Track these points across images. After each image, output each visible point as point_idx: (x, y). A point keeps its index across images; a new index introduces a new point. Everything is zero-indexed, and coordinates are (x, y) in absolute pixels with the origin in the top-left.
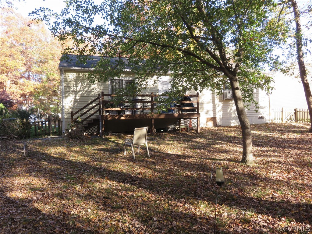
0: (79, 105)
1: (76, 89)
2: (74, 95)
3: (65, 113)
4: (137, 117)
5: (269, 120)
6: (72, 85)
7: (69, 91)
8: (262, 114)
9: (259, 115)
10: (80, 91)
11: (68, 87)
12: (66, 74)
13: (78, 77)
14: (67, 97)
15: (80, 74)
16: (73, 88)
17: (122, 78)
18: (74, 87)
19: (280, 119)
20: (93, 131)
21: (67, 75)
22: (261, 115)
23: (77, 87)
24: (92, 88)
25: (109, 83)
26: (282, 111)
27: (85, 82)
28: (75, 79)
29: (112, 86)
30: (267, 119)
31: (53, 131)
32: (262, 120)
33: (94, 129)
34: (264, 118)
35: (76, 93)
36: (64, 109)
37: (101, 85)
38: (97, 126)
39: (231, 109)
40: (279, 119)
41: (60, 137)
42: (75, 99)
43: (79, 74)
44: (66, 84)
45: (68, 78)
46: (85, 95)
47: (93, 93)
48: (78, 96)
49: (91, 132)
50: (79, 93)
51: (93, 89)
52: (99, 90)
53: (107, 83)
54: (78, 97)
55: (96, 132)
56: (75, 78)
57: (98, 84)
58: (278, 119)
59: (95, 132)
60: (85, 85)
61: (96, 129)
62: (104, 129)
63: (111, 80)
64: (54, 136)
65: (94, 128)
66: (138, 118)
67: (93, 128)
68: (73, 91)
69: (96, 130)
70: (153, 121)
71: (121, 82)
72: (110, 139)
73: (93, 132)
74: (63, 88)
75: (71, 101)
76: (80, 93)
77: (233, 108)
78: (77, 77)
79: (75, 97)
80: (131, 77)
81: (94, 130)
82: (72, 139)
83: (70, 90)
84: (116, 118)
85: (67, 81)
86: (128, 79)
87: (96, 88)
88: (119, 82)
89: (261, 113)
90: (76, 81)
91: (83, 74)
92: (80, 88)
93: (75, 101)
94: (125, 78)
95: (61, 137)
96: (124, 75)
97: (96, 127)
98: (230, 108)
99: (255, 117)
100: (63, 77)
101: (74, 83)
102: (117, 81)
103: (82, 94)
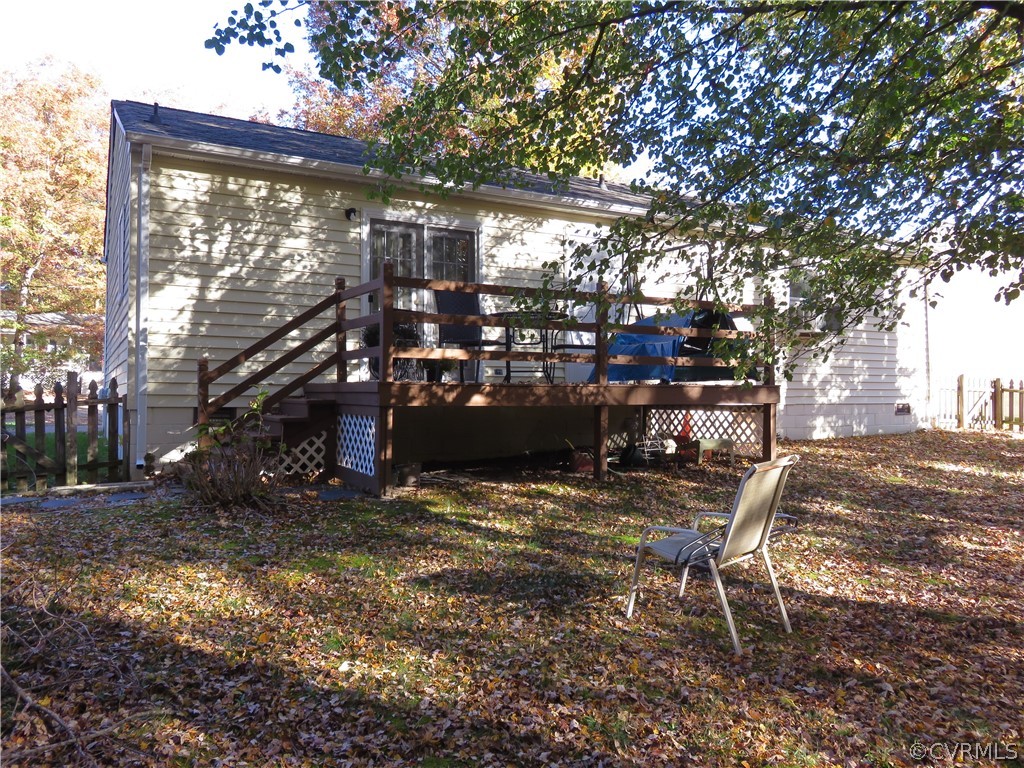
0: (217, 331)
1: (210, 252)
2: (197, 282)
3: (149, 365)
4: (540, 398)
5: (926, 421)
6: (185, 232)
7: (173, 261)
8: (905, 397)
9: (899, 401)
10: (227, 261)
11: (167, 238)
12: (158, 174)
13: (218, 195)
14: (159, 286)
15: (231, 179)
16: (192, 244)
17: (420, 215)
18: (197, 243)
19: (954, 417)
20: (304, 459)
21: (163, 181)
22: (904, 401)
23: (211, 242)
24: (282, 252)
25: (365, 236)
26: (960, 389)
27: (250, 222)
28: (203, 203)
29: (374, 252)
30: (919, 417)
31: (82, 455)
32: (906, 417)
33: (311, 451)
34: (913, 413)
35: (205, 270)
36: (144, 349)
37: (328, 241)
38: (324, 433)
39: (814, 375)
40: (951, 417)
41: (125, 490)
42: (201, 300)
43: (225, 182)
44: (159, 223)
45: (170, 194)
46: (250, 283)
47: (288, 277)
48: (215, 285)
49: (296, 467)
50: (220, 274)
51: (290, 256)
52: (315, 262)
53: (352, 235)
54: (214, 295)
55: (318, 466)
56: (205, 198)
57: (311, 235)
58: (948, 416)
59: (311, 466)
60: (249, 237)
61: (318, 450)
62: (389, 452)
63: (373, 222)
64: (85, 486)
65: (311, 444)
66: (544, 400)
67: (304, 445)
68: (193, 262)
69: (319, 458)
70: (604, 417)
71: (414, 236)
72: (434, 510)
73: (304, 467)
74: (145, 242)
75: (181, 311)
76: (227, 272)
77: (818, 370)
78: (211, 193)
79: (203, 288)
80: (457, 215)
81: (311, 458)
82: (225, 505)
83: (179, 255)
84: (450, 397)
85: (162, 211)
86: (443, 222)
87: (305, 253)
88: (406, 237)
89: (903, 392)
90: (207, 210)
91: (242, 181)
92: (228, 249)
93: (201, 308)
94: (435, 220)
95: (131, 490)
96: (428, 205)
97: (319, 443)
98: (810, 371)
99: (884, 408)
100: (145, 188)
101: (199, 222)
102: (395, 230)
103: (234, 278)
